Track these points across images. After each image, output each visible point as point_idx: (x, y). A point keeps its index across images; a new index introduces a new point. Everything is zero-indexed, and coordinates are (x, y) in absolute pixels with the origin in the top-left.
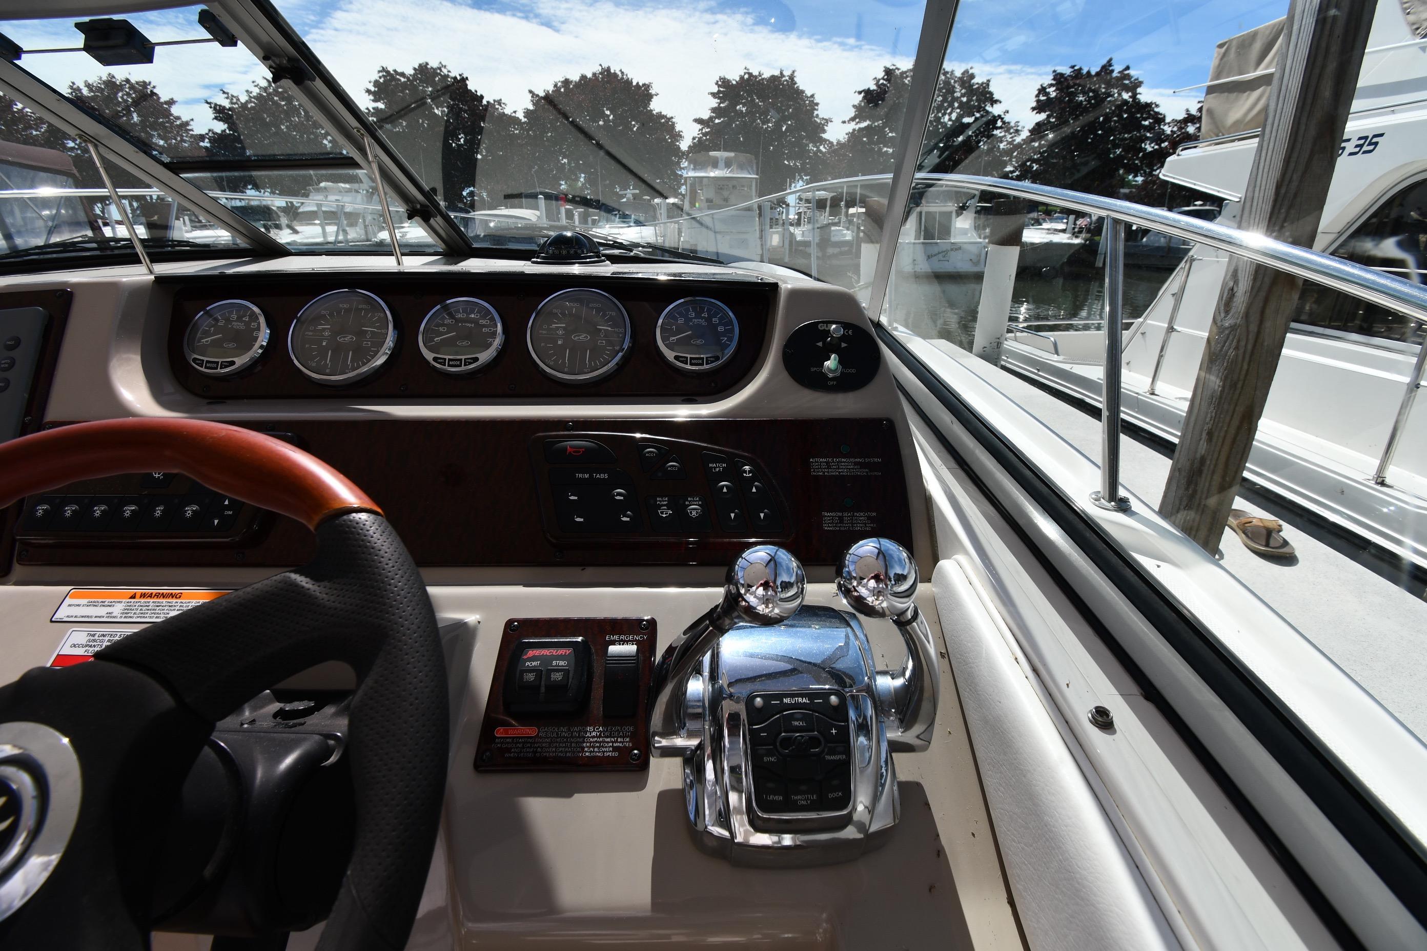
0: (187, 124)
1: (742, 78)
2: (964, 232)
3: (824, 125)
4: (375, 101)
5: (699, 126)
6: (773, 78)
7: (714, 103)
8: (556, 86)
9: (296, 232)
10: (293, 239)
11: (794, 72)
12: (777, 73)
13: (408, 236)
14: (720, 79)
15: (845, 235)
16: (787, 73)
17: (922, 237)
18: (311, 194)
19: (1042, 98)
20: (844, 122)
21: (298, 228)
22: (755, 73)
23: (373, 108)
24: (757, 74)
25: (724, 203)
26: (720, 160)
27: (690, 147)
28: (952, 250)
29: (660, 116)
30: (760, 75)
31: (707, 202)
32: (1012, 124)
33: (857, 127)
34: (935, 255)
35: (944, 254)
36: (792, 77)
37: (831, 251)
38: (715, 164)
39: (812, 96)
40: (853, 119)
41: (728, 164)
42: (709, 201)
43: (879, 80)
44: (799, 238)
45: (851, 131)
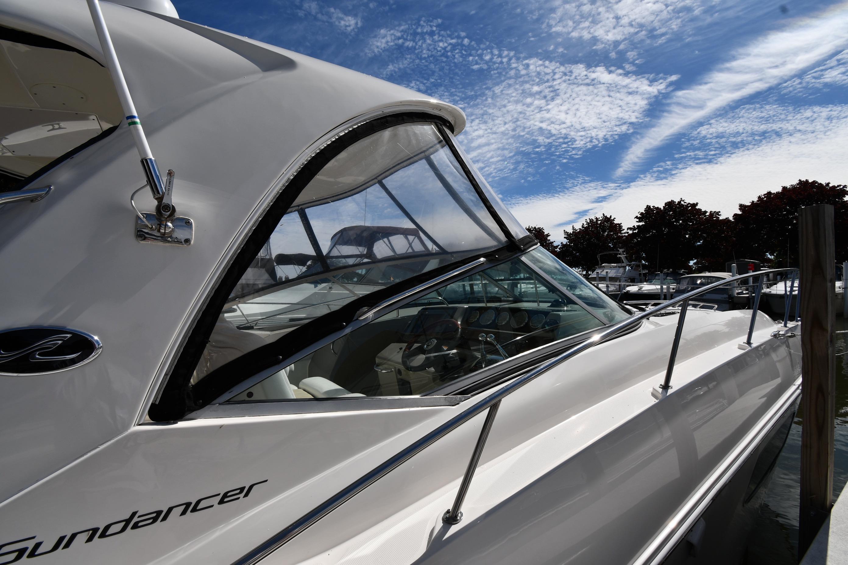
0: (553, 242)
4: (640, 221)
8: (760, 197)
13: (643, 289)
18: (597, 269)
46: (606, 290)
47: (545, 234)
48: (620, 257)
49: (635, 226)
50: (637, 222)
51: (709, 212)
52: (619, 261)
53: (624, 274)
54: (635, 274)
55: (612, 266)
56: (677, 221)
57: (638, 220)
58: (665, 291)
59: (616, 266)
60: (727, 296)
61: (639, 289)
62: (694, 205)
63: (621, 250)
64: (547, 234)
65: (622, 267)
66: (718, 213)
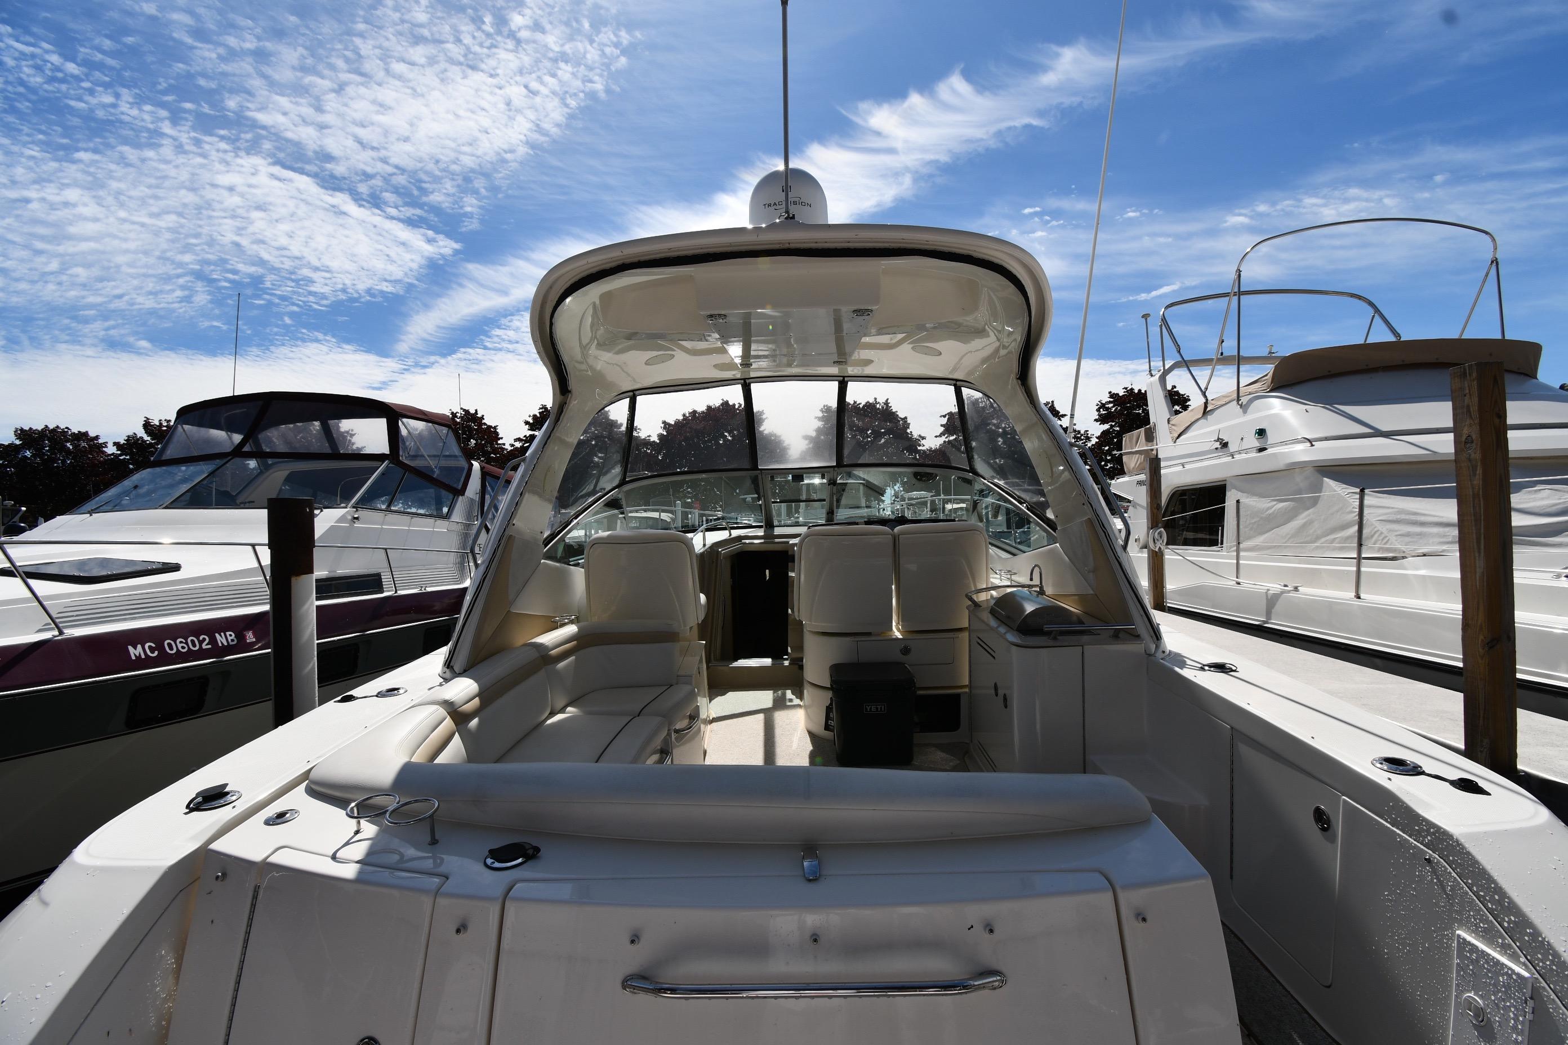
3: (918, 439)
5: (806, 442)
6: (870, 405)
11: (886, 400)
12: (871, 401)
14: (824, 406)
16: (881, 400)
19: (1103, 412)
20: (936, 437)
23: (530, 436)
29: (771, 435)
32: (1082, 432)
33: (947, 440)
36: (887, 403)
39: (905, 418)
40: (942, 435)
45: (943, 442)
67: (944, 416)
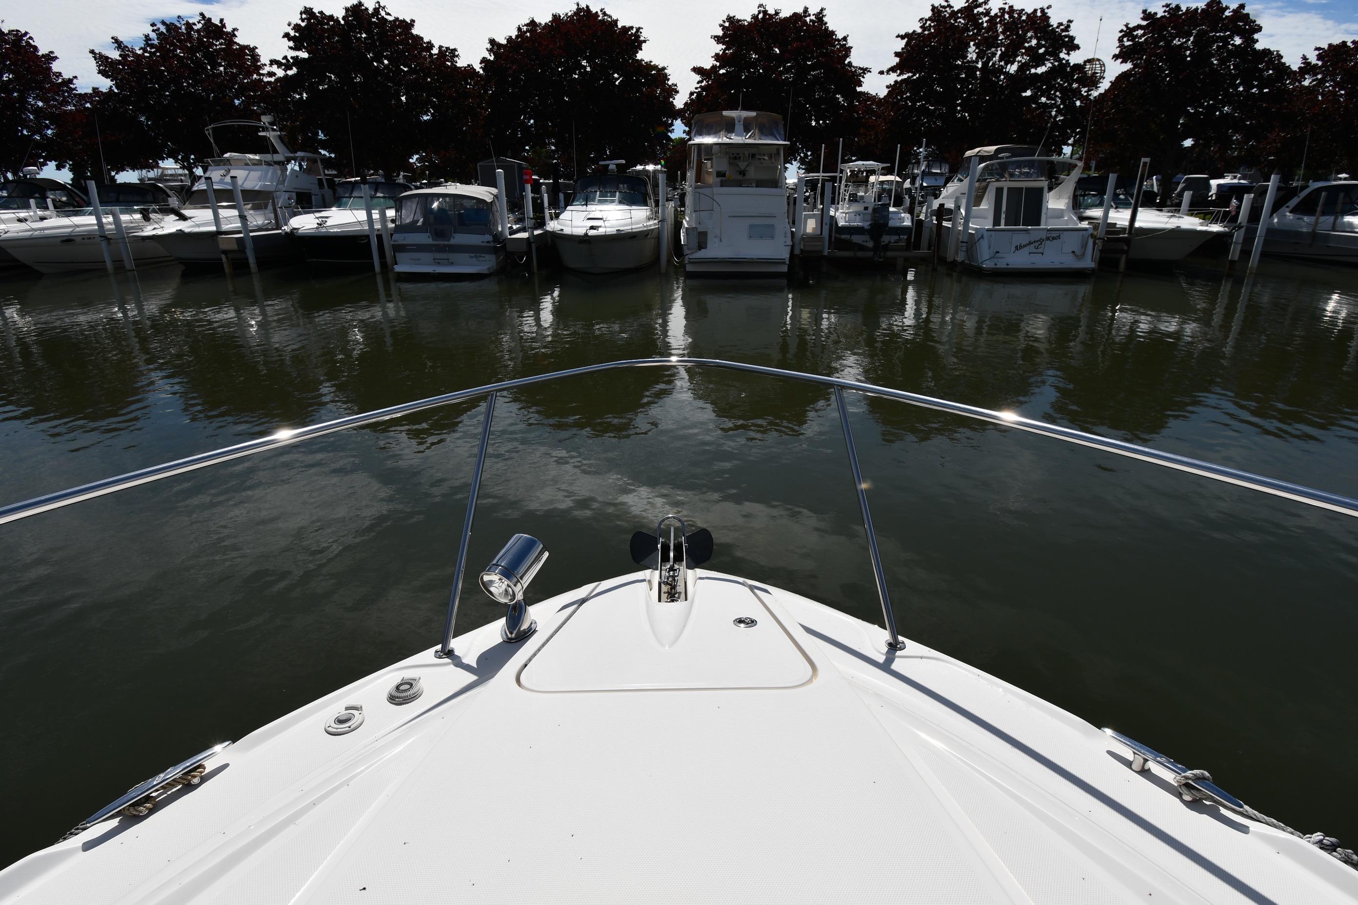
0: (70, 81)
1: (755, 17)
2: (1059, 214)
3: (860, 75)
4: (296, 48)
5: (698, 78)
6: (796, 18)
7: (719, 48)
8: (519, 29)
9: (183, 218)
10: (178, 228)
11: (822, 10)
12: (800, 10)
13: (329, 222)
14: (727, 19)
15: (902, 220)
16: (813, 10)
17: (1003, 221)
18: (210, 168)
19: (1127, 42)
20: (881, 73)
21: (186, 212)
22: (771, 11)
23: (292, 58)
24: (773, 12)
25: (740, 177)
26: (736, 122)
27: (686, 104)
28: (1048, 239)
29: (649, 66)
30: (777, 13)
31: (717, 176)
32: (1091, 75)
33: (899, 79)
34: (1025, 246)
35: (1037, 244)
36: (820, 16)
37: (885, 239)
38: (729, 127)
39: (845, 39)
40: (892, 69)
41: (747, 126)
42: (720, 174)
43: (926, 20)
44: (841, 223)
45: (892, 83)
46: (240, 225)
47: (40, 53)
48: (265, 136)
49: (289, 58)
50: (291, 48)
51: (437, 46)
52: (263, 146)
53: (284, 181)
54: (309, 184)
55: (250, 159)
56: (379, 58)
57: (291, 44)
58: (377, 226)
59: (260, 161)
60: (491, 237)
61: (321, 225)
62: (407, 26)
63: (266, 119)
64: (48, 55)
65: (278, 163)
66: (453, 52)
67: (902, 37)
